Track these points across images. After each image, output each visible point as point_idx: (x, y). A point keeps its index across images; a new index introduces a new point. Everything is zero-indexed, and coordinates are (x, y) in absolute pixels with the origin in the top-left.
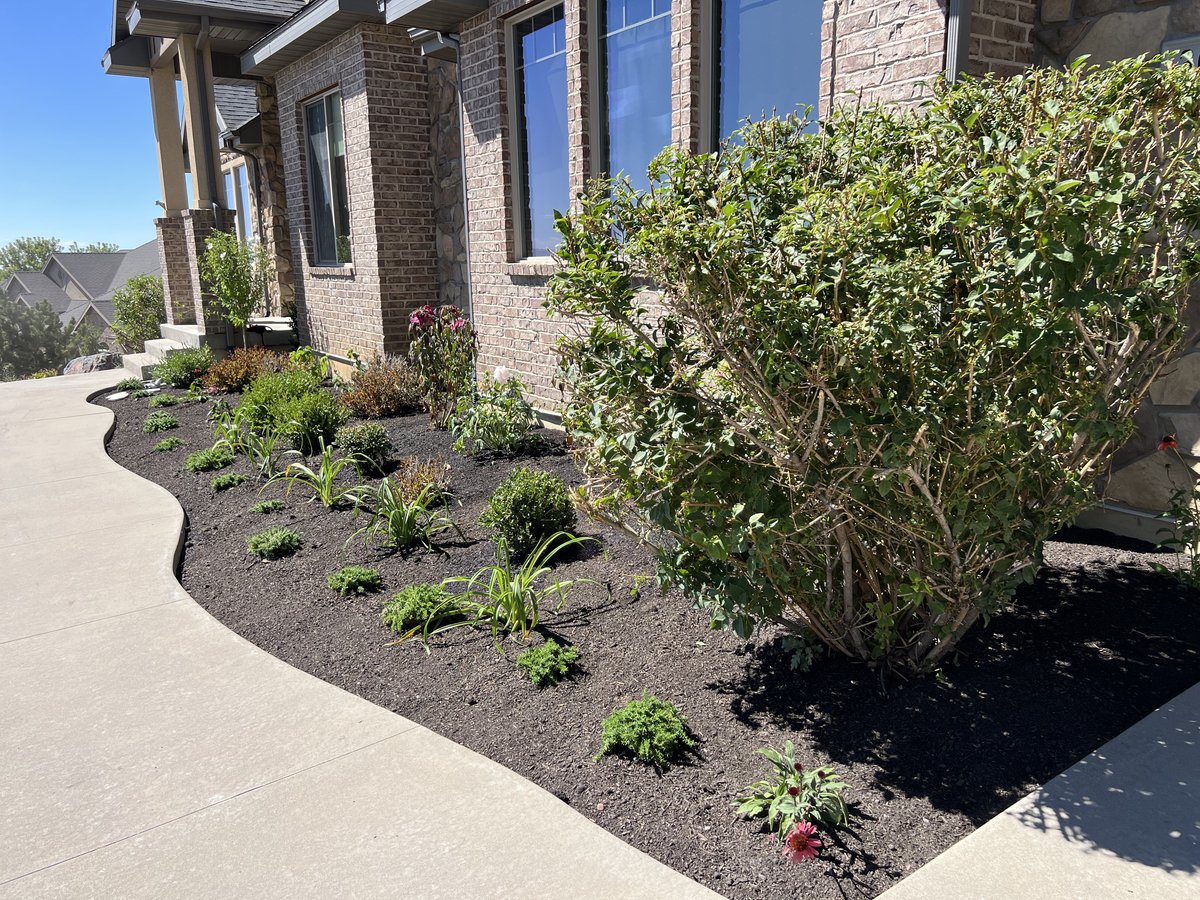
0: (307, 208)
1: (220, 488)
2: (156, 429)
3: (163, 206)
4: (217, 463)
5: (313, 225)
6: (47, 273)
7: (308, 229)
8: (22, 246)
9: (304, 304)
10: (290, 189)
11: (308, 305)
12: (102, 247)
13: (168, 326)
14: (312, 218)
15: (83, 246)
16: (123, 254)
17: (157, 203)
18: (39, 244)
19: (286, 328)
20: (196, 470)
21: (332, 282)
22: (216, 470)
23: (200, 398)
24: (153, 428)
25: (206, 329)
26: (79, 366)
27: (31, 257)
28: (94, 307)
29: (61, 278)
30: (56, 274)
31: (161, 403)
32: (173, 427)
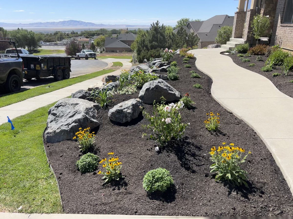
0: (284, 8)
1: (274, 76)
2: (246, 61)
3: (238, 9)
4: (269, 70)
5: (285, 13)
6: (187, 26)
7: (283, 14)
8: (182, 20)
9: (275, 34)
10: (279, 3)
11: (277, 34)
12: (198, 20)
13: (232, 38)
14: (285, 11)
15: (194, 20)
16: (203, 22)
17: (237, 8)
18: (186, 19)
19: (267, 40)
20: (264, 71)
21: (289, 28)
22: (269, 72)
23: (250, 55)
24: (245, 61)
25: (247, 39)
26: (211, 46)
27: (184, 22)
28: (197, 34)
29: (190, 27)
30: (189, 26)
31: (240, 56)
32: (249, 61)
